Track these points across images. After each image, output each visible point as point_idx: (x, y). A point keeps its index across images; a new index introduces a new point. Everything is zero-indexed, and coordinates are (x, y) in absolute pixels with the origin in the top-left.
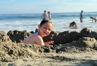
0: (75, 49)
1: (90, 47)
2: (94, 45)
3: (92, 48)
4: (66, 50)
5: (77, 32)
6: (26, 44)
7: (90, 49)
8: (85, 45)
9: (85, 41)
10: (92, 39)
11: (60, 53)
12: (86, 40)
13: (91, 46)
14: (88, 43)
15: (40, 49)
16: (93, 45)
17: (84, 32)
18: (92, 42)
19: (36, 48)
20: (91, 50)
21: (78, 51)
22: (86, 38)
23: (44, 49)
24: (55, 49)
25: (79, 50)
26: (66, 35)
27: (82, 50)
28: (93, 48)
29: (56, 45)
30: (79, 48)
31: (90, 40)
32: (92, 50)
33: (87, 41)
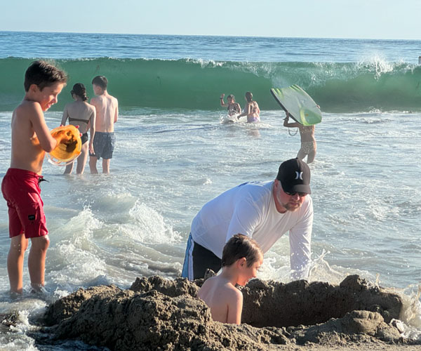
0: (339, 339)
1: (369, 334)
2: (379, 329)
3: (374, 336)
4: (320, 340)
5: (331, 286)
6: (228, 325)
7: (369, 337)
8: (359, 329)
9: (359, 320)
10: (373, 314)
11: (310, 345)
12: (361, 317)
13: (372, 331)
14: (365, 323)
15: (263, 335)
16: (376, 329)
17: (350, 288)
18: (373, 321)
19: (255, 335)
20: (372, 341)
21: (344, 342)
22: (360, 312)
23: (271, 336)
24: (293, 337)
25: (347, 339)
26: (298, 293)
27: (352, 340)
28: (376, 336)
29: (293, 328)
30: (347, 334)
31: (370, 317)
32: (373, 339)
33: (363, 320)
